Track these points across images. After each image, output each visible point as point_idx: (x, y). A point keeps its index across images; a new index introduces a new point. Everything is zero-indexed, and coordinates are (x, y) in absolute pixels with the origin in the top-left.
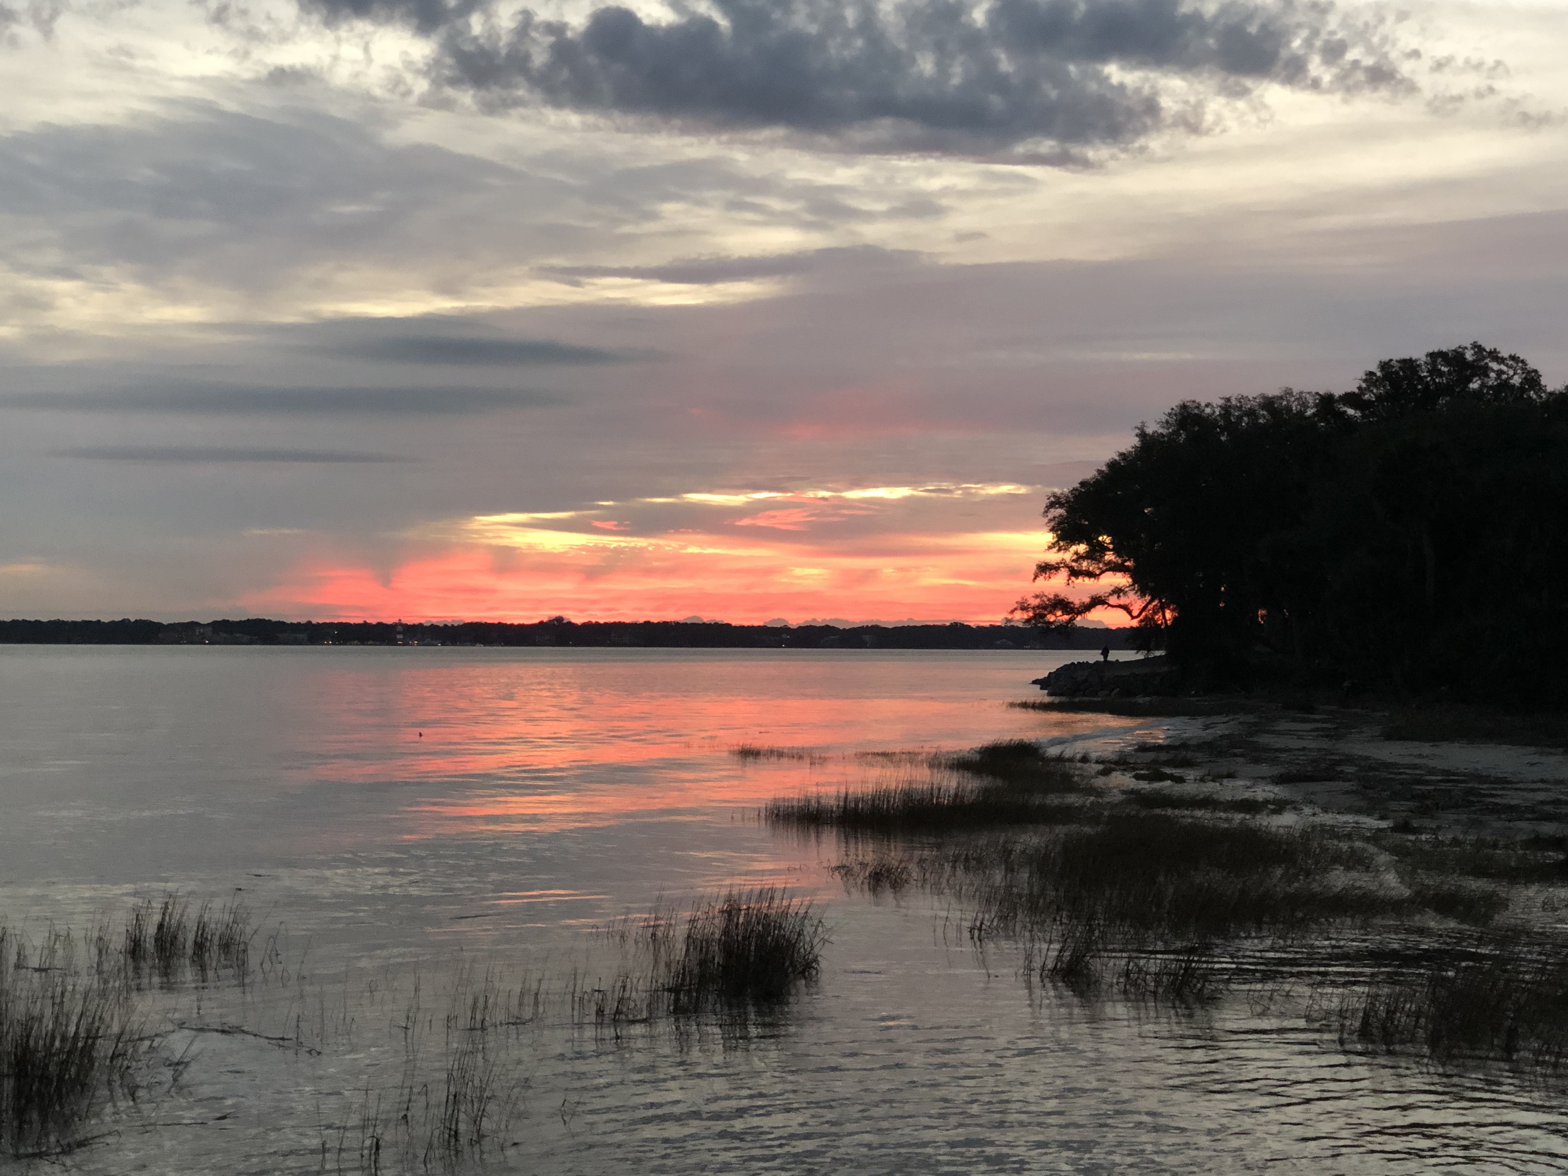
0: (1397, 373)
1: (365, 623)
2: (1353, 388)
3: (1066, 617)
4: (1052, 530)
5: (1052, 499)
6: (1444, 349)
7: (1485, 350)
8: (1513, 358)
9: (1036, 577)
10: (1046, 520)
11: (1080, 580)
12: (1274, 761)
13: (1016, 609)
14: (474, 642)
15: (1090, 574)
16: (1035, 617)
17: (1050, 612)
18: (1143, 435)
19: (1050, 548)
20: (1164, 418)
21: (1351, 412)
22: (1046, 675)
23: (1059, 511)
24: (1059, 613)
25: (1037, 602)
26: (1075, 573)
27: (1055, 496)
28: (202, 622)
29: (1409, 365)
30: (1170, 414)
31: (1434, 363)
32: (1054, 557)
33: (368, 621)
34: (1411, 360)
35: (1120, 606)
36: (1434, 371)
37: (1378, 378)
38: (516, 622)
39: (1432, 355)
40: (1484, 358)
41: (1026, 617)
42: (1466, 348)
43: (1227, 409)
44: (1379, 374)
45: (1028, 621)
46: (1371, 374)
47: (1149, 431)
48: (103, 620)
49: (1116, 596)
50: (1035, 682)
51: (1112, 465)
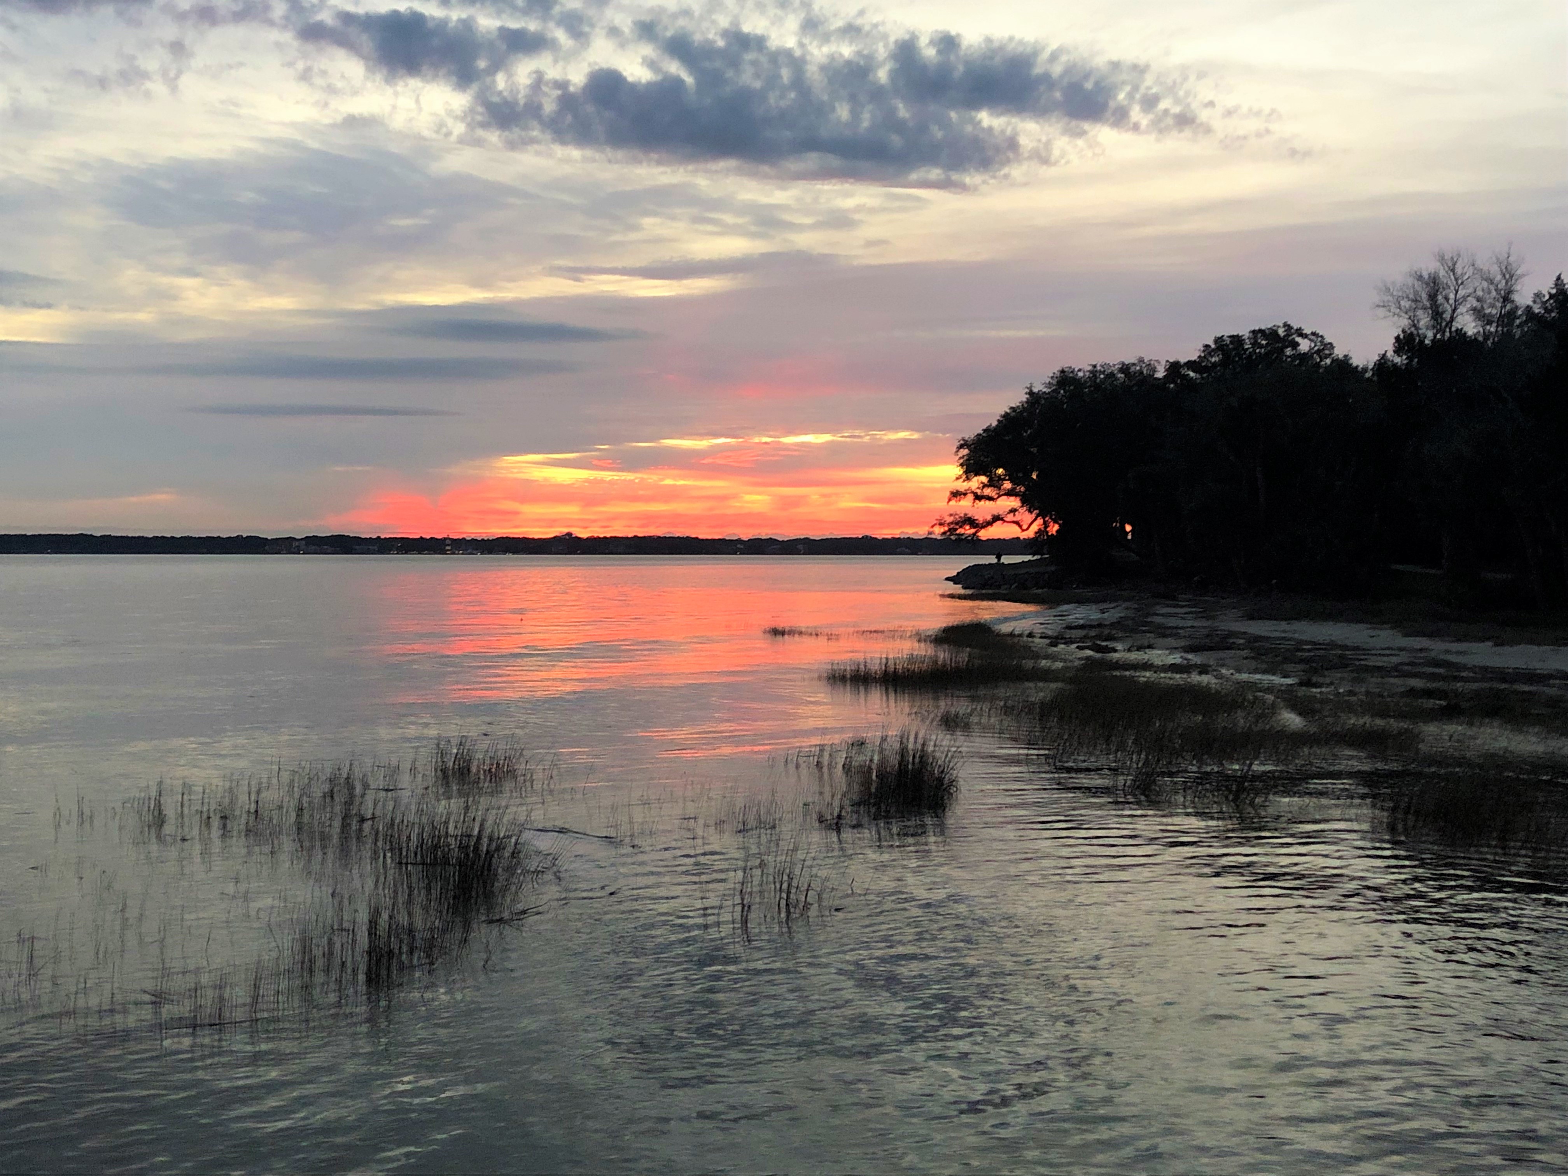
0: (1227, 345)
1: (421, 538)
2: (1194, 357)
3: (973, 531)
4: (962, 465)
5: (962, 442)
6: (1263, 328)
7: (1292, 328)
8: (1314, 334)
9: (950, 500)
10: (957, 458)
11: (982, 502)
12: (1176, 636)
13: (935, 525)
14: (505, 552)
15: (990, 499)
16: (950, 530)
17: (961, 527)
18: (1031, 393)
19: (957, 479)
20: (1048, 380)
21: (1192, 374)
22: (955, 574)
23: (965, 451)
24: (968, 527)
25: (951, 519)
26: (978, 497)
27: (963, 440)
28: (297, 537)
29: (1237, 340)
30: (1052, 377)
31: (1255, 338)
32: (962, 486)
33: (424, 536)
34: (1238, 336)
35: (1014, 522)
36: (1255, 344)
37: (1213, 350)
38: (536, 537)
39: (1254, 332)
40: (1292, 335)
41: (942, 530)
42: (1279, 327)
43: (1094, 372)
44: (1213, 346)
45: (944, 533)
46: (1207, 346)
47: (1035, 390)
48: (222, 536)
49: (1012, 514)
50: (948, 579)
51: (1006, 416)
